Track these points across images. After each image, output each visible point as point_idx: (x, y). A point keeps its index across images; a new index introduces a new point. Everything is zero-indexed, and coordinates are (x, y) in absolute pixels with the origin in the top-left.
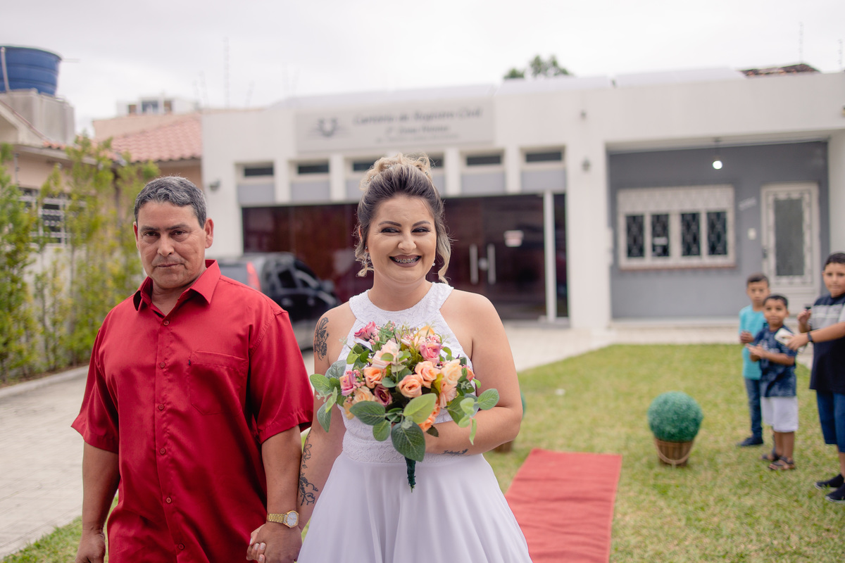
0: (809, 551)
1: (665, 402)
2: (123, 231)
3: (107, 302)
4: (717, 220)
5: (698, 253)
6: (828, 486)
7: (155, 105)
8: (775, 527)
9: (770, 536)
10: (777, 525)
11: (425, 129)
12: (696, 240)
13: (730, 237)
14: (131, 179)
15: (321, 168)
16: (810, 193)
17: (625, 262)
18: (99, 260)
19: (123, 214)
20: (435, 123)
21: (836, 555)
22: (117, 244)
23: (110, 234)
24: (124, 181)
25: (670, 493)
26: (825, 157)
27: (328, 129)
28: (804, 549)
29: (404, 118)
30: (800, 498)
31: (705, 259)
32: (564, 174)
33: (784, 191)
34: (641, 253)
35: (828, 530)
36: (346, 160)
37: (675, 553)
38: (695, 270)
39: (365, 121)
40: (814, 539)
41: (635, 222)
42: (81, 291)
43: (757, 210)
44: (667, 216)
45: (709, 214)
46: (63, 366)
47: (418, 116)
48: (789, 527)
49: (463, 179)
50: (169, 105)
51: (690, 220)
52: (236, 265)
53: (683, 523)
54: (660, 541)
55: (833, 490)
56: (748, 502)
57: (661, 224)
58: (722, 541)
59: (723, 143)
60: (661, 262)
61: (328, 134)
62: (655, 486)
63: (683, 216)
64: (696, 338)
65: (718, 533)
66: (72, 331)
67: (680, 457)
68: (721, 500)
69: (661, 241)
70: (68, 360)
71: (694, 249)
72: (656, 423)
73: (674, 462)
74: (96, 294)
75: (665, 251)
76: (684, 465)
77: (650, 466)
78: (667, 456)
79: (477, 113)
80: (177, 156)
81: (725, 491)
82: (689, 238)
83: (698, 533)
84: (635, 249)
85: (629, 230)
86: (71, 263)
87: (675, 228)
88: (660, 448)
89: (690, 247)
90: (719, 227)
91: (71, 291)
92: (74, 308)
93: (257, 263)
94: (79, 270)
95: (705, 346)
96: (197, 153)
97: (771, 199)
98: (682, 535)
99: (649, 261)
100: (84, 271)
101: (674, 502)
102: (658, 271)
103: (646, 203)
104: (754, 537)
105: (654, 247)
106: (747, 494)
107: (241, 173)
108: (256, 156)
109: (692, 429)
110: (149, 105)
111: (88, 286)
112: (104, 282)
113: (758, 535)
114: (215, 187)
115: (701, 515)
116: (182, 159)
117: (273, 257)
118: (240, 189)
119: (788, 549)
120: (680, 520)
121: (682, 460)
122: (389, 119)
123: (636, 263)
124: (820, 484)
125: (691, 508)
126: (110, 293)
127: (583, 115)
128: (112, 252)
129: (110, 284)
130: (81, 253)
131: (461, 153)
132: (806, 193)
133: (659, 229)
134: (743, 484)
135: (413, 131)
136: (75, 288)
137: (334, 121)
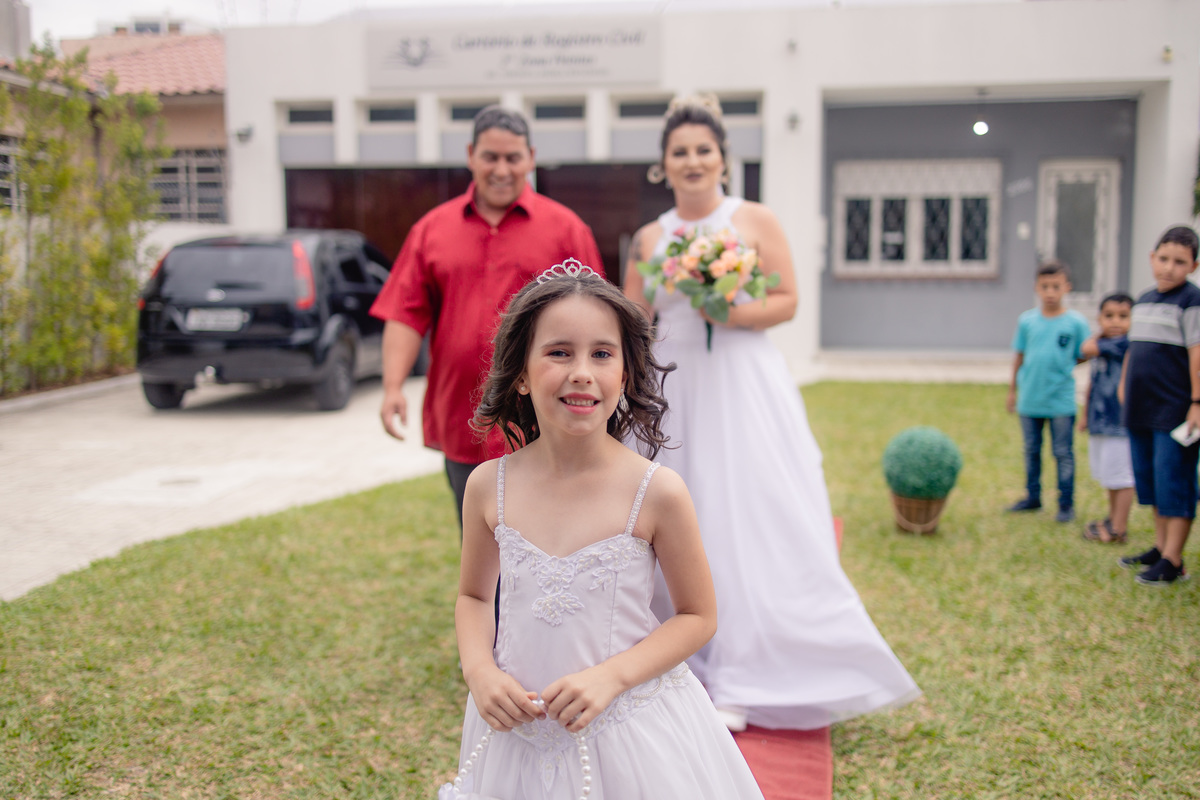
0: (1116, 646)
1: (910, 442)
2: (106, 194)
3: (83, 298)
4: (975, 210)
5: (945, 256)
6: (1139, 562)
7: (154, 28)
8: (1066, 615)
9: (1061, 625)
10: (1068, 611)
11: (560, 60)
12: (944, 238)
13: (993, 234)
14: (118, 116)
15: (404, 113)
16: (1108, 174)
17: (842, 267)
18: (69, 236)
19: (106, 170)
20: (574, 51)
21: (1154, 651)
22: (96, 212)
23: (86, 195)
24: (106, 118)
25: (915, 568)
26: (1133, 123)
27: (415, 53)
28: (1108, 643)
29: (528, 42)
30: (1099, 577)
31: (955, 266)
32: (760, 134)
33: (1074, 170)
34: (864, 255)
35: (1141, 620)
36: (442, 102)
37: (924, 646)
38: (939, 281)
39: (471, 44)
40: (1122, 630)
41: (858, 210)
42: (42, 280)
43: (1032, 196)
44: (903, 202)
45: (965, 202)
46: (16, 390)
47: (549, 40)
48: (1086, 614)
49: (614, 136)
50: (175, 28)
51: (936, 210)
52: (277, 245)
53: (935, 606)
54: (902, 629)
55: (1143, 568)
56: (1026, 581)
57: (895, 211)
58: (991, 631)
59: (991, 97)
60: (892, 269)
61: (416, 63)
62: (891, 559)
63: (929, 203)
64: (938, 374)
65: (985, 620)
66: (28, 338)
67: (927, 520)
68: (987, 578)
69: (894, 238)
70: (24, 381)
71: (940, 250)
72: (896, 470)
73: (917, 528)
74: (65, 285)
75: (899, 254)
76: (931, 533)
77: (884, 533)
78: (909, 518)
79: (636, 38)
80: (187, 88)
81: (993, 567)
82: (935, 236)
83: (956, 621)
84: (857, 248)
85: (850, 220)
86: (27, 236)
87: (916, 219)
88: (900, 508)
89: (935, 248)
90: (977, 218)
91: (27, 279)
92: (32, 304)
93: (307, 244)
94: (39, 248)
95: (951, 386)
96: (219, 85)
97: (1052, 182)
98: (934, 623)
99: (876, 266)
100: (46, 250)
101: (921, 580)
102: (887, 281)
103: (874, 181)
104: (1036, 626)
105: (884, 246)
106: (1024, 571)
107: (285, 117)
108: (307, 92)
109: (946, 480)
110: (145, 28)
111: (52, 272)
112: (77, 268)
113: (1044, 624)
114: (245, 136)
115: (960, 597)
116: (195, 93)
117: (332, 237)
118: (282, 141)
119: (1086, 643)
120: (930, 602)
121: (929, 526)
122: (507, 42)
123: (857, 269)
124: (1126, 561)
125: (945, 588)
126: (87, 284)
127: (792, 47)
128: (88, 226)
129: (87, 270)
130: (41, 224)
131: (612, 98)
132: (1102, 174)
133: (893, 220)
134: (1016, 559)
135: (541, 62)
136: (33, 275)
137: (425, 43)
